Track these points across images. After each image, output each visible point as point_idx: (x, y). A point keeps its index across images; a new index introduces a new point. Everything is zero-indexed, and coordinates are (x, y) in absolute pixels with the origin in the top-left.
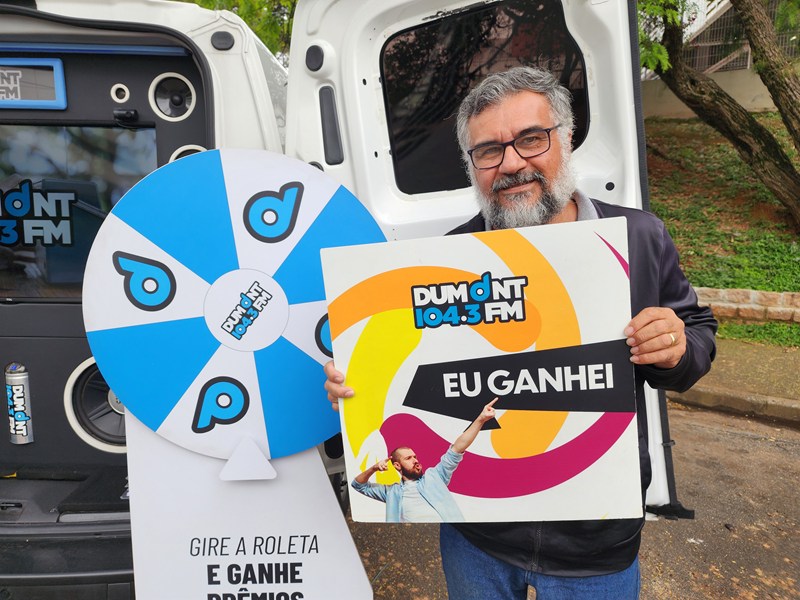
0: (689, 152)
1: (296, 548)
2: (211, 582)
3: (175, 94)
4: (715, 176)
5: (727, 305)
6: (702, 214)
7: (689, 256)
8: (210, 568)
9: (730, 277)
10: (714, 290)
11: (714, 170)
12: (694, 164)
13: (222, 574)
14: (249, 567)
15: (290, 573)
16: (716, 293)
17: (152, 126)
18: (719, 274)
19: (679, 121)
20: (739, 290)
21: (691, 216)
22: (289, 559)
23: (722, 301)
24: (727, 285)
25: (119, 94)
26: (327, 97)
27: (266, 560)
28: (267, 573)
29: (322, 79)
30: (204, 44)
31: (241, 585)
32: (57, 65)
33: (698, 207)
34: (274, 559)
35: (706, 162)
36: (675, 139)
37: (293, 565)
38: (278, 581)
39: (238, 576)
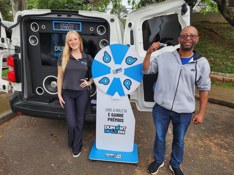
0: (226, 33)
1: (123, 111)
2: (109, 116)
3: (102, 29)
4: (232, 41)
5: (228, 78)
6: (226, 52)
7: (220, 64)
8: (109, 113)
9: (231, 70)
10: (225, 74)
11: (232, 39)
12: (227, 37)
13: (110, 115)
14: (115, 114)
15: (122, 115)
16: (226, 75)
17: (97, 36)
18: (228, 69)
19: (225, 24)
20: (232, 74)
21: (223, 53)
22: (122, 113)
23: (227, 77)
24: (229, 73)
25: (92, 29)
26: (132, 32)
27: (118, 113)
28: (118, 115)
29: (131, 29)
30: (109, 21)
31: (113, 117)
32: (81, 23)
33: (225, 50)
34: (119, 113)
35: (230, 37)
36: (222, 29)
37: (122, 114)
38: (120, 117)
39: (113, 115)
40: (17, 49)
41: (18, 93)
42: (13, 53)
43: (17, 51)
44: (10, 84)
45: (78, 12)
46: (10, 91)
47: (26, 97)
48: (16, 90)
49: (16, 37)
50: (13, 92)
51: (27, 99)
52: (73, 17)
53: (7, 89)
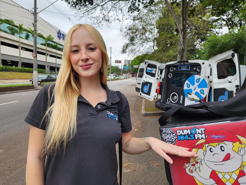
40: (163, 79)
44: (158, 95)
45: (188, 61)
46: (157, 98)
47: (162, 101)
50: (158, 99)
52: (186, 63)
53: (156, 97)
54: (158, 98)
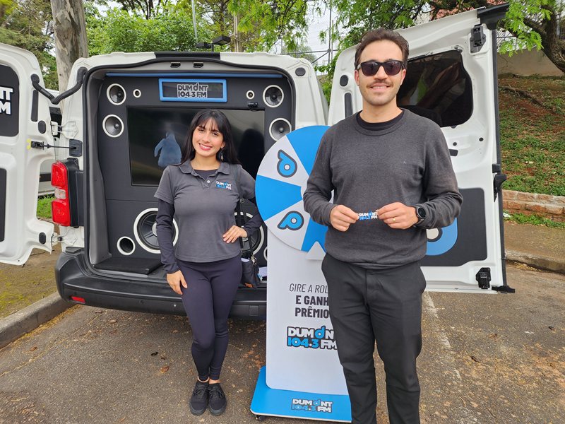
0: (559, 101)
7: (552, 175)
12: (563, 110)
21: (557, 147)
33: (563, 140)
36: (550, 91)
40: (74, 147)
41: (74, 253)
42: (65, 155)
43: (74, 152)
44: (57, 230)
45: (218, 56)
46: (56, 249)
47: (93, 260)
48: (71, 245)
49: (73, 118)
50: (64, 249)
51: (97, 267)
52: (207, 68)
53: (48, 243)
54: (59, 245)
